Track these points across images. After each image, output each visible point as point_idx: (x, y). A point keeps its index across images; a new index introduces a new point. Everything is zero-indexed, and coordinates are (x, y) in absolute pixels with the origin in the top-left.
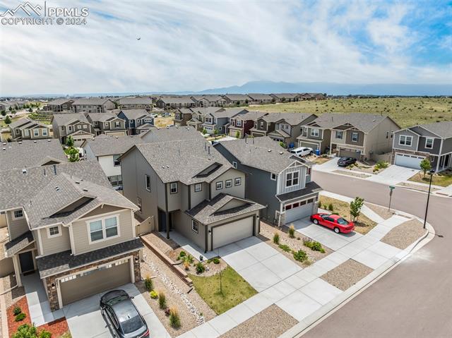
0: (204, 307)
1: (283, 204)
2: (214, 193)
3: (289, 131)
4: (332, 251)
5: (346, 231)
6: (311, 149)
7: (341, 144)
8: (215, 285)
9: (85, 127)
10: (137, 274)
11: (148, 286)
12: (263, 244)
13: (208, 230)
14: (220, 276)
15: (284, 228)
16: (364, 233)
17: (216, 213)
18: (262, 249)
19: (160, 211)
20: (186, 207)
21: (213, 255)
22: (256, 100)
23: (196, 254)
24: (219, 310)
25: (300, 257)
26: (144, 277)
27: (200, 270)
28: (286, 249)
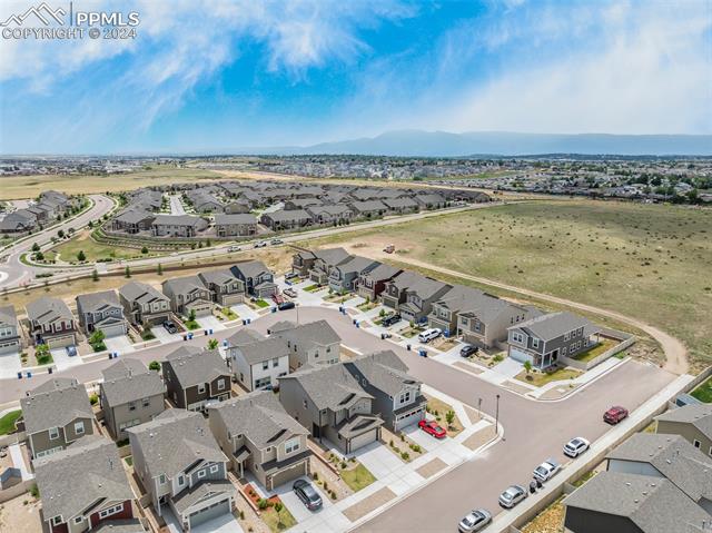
0: (348, 488)
1: (397, 417)
2: (351, 414)
3: (420, 304)
4: (427, 452)
5: (440, 437)
6: (439, 330)
7: (467, 330)
8: (353, 476)
9: (203, 294)
10: (309, 470)
11: (315, 477)
12: (383, 447)
13: (348, 441)
14: (356, 470)
15: (398, 433)
16: (453, 437)
17: (354, 429)
18: (382, 450)
19: (314, 425)
20: (333, 424)
21: (351, 456)
22: (393, 209)
23: (341, 456)
24: (356, 490)
25: (405, 456)
26: (312, 472)
27: (344, 466)
28: (397, 450)
